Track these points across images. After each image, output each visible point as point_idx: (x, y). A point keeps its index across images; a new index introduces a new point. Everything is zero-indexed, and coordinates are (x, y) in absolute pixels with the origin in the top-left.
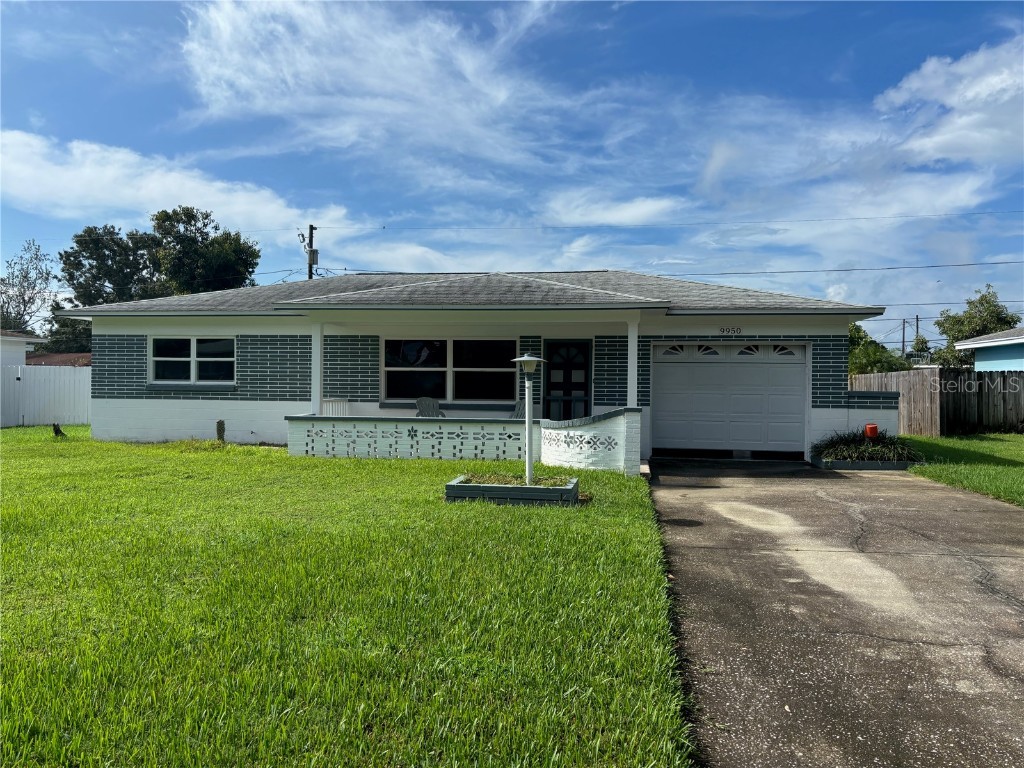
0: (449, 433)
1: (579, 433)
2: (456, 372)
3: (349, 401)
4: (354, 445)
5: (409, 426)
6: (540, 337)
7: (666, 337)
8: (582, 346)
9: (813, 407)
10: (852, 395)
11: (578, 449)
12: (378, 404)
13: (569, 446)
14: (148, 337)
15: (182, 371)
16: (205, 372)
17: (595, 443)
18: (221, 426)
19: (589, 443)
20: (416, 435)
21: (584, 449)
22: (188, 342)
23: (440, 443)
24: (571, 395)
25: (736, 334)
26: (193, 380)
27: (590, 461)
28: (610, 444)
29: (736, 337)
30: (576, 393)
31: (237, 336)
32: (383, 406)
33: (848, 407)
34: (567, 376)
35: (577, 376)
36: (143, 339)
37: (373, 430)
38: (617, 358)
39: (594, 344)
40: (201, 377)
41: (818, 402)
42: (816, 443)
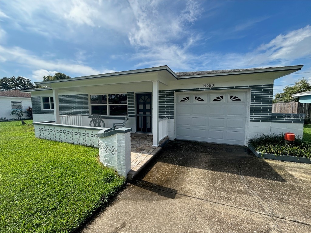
2: (110, 106)
3: (82, 115)
4: (50, 135)
5: (63, 129)
6: (134, 92)
7: (180, 90)
8: (149, 95)
9: (250, 121)
10: (274, 116)
12: (89, 116)
14: (41, 97)
15: (49, 106)
17: (106, 149)
19: (104, 148)
20: (65, 132)
21: (103, 151)
22: (49, 98)
23: (73, 136)
24: (146, 114)
25: (211, 87)
28: (113, 151)
29: (211, 88)
30: (147, 113)
33: (271, 122)
34: (145, 107)
35: (148, 107)
40: (51, 108)
41: (253, 119)
42: (252, 139)
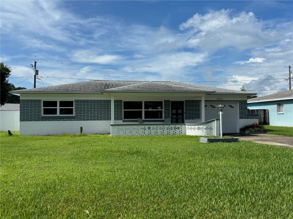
0: (160, 128)
1: (202, 126)
2: (145, 111)
4: (132, 132)
5: (148, 126)
6: (170, 100)
8: (181, 103)
9: (240, 118)
11: (202, 131)
12: (122, 121)
13: (199, 130)
14: (42, 100)
15: (54, 111)
16: (62, 111)
17: (207, 129)
18: (81, 128)
19: (205, 129)
20: (150, 129)
21: (204, 131)
22: (56, 102)
23: (157, 131)
24: (178, 117)
26: (58, 114)
27: (206, 134)
28: (211, 129)
29: (221, 101)
31: (75, 100)
32: (124, 121)
33: (248, 118)
34: (177, 111)
35: (180, 111)
36: (40, 101)
37: (137, 127)
38: (191, 106)
39: (184, 102)
40: (61, 114)
41: (241, 118)
42: (241, 128)
